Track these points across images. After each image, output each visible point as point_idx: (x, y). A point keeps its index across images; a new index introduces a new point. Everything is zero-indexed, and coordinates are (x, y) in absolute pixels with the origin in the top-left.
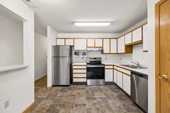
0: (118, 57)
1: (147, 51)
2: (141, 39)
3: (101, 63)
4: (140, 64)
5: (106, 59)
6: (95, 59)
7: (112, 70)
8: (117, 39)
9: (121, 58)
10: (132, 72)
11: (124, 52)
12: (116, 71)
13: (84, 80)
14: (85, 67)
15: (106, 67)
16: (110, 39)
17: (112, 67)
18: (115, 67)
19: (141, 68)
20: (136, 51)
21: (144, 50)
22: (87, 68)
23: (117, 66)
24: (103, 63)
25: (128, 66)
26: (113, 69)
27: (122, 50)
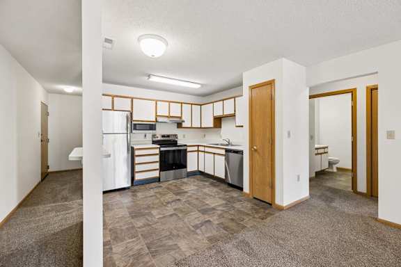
0: (200, 133)
1: (242, 126)
2: (233, 112)
3: (177, 143)
4: (231, 141)
5: (184, 136)
6: (168, 136)
7: (196, 153)
8: (201, 105)
9: (205, 136)
10: (227, 151)
11: (212, 126)
12: (203, 154)
13: (156, 174)
14: (157, 151)
15: (189, 149)
16: (192, 104)
17: (196, 148)
18: (201, 148)
19: (232, 145)
20: (226, 126)
21: (237, 125)
22: (161, 152)
23: (205, 146)
24: (179, 143)
25: (217, 145)
26: (198, 151)
27: (209, 122)
